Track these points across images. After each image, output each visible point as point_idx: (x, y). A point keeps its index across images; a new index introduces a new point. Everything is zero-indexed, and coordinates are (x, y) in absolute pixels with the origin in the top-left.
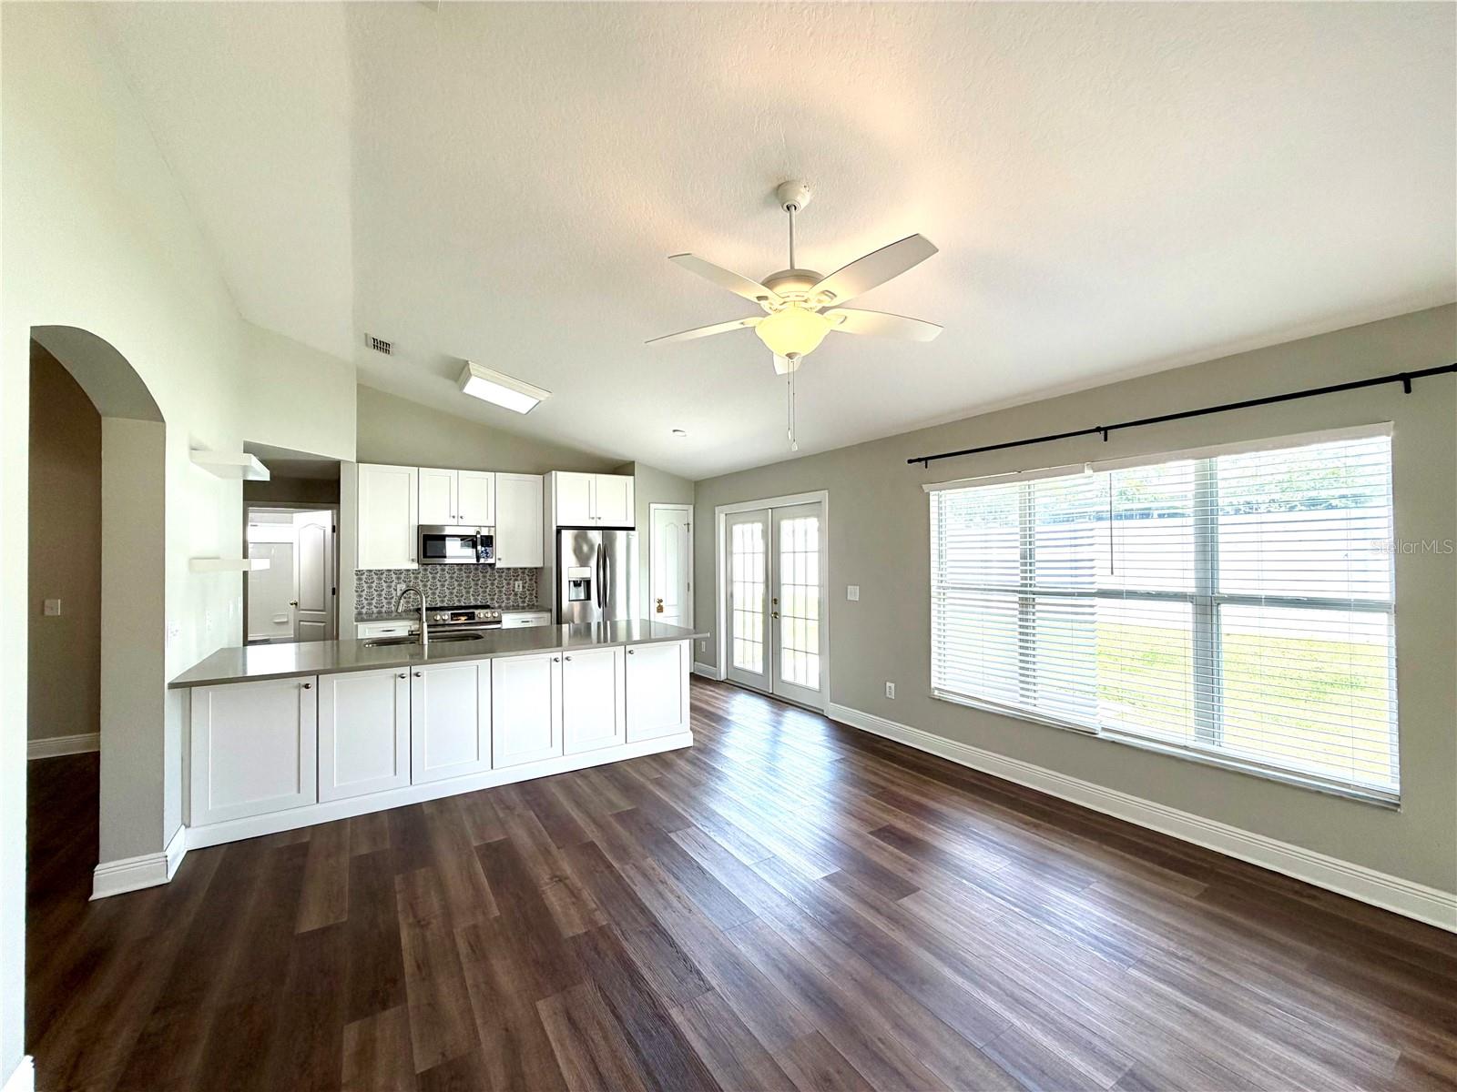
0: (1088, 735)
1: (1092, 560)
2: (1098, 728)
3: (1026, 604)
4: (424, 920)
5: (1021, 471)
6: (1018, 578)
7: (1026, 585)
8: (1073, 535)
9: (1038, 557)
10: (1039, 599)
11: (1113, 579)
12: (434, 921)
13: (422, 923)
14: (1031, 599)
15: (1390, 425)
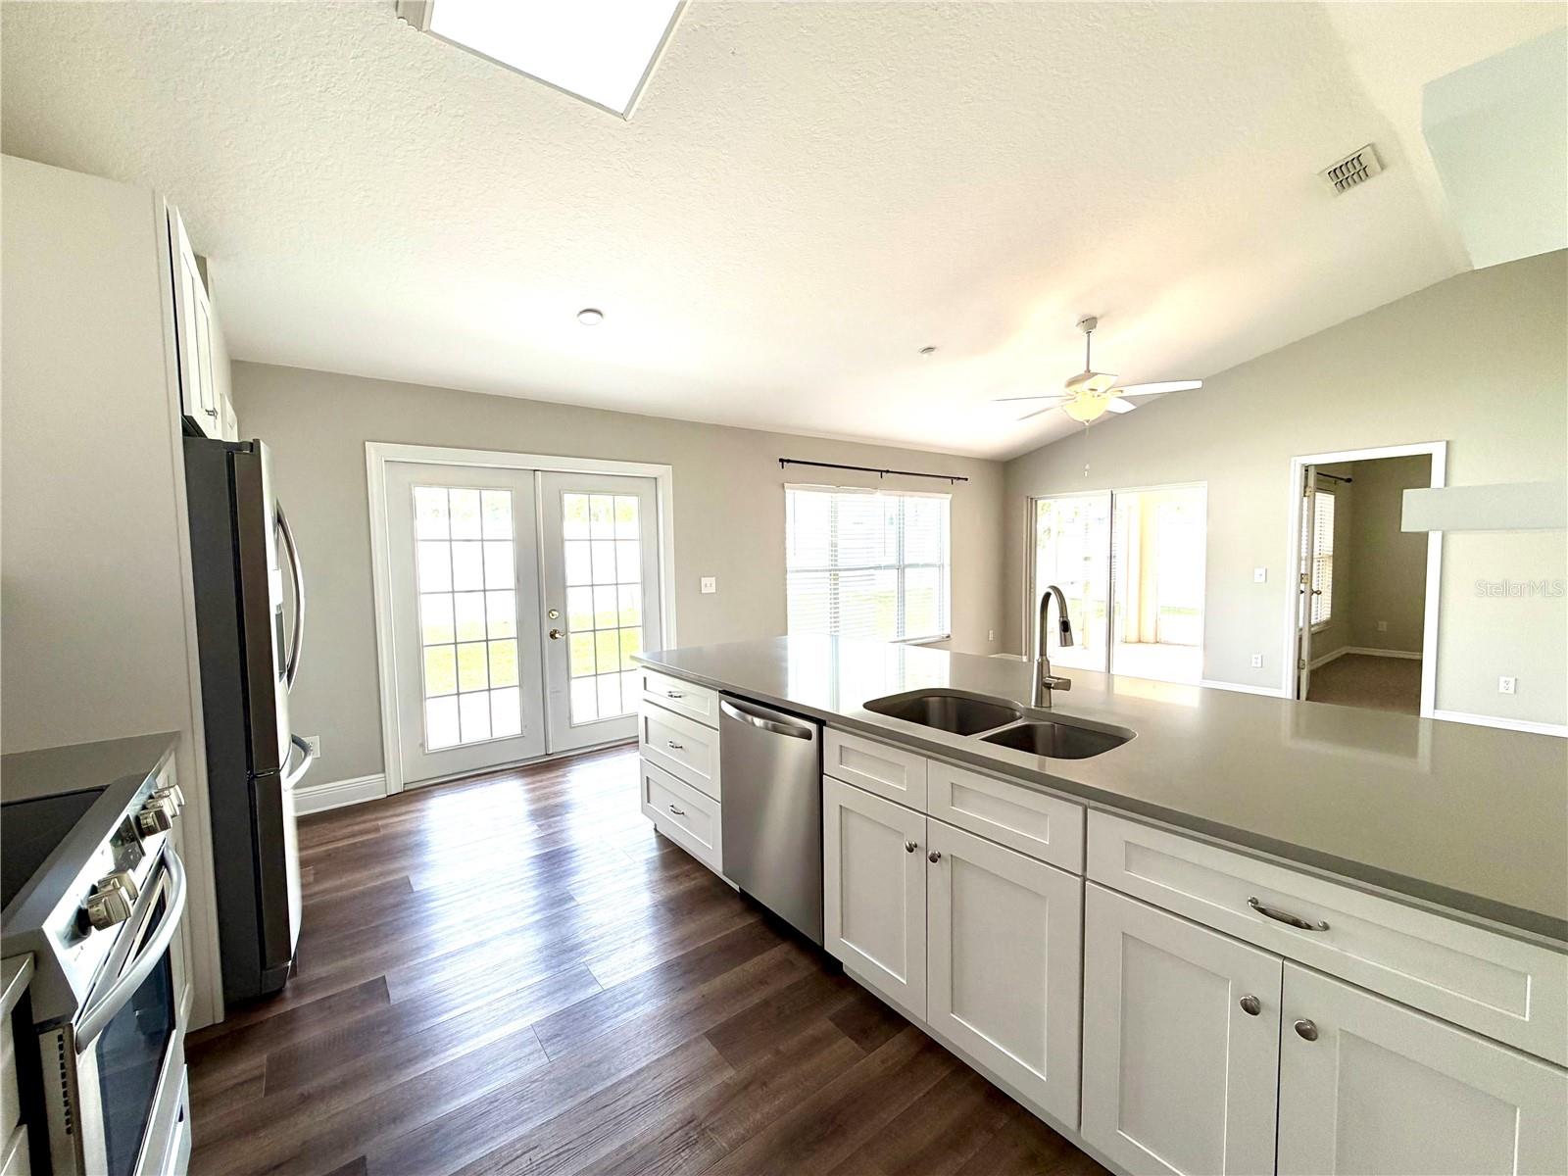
1: (874, 548)
3: (835, 578)
6: (829, 561)
7: (834, 565)
9: (839, 546)
14: (837, 575)
15: (950, 496)
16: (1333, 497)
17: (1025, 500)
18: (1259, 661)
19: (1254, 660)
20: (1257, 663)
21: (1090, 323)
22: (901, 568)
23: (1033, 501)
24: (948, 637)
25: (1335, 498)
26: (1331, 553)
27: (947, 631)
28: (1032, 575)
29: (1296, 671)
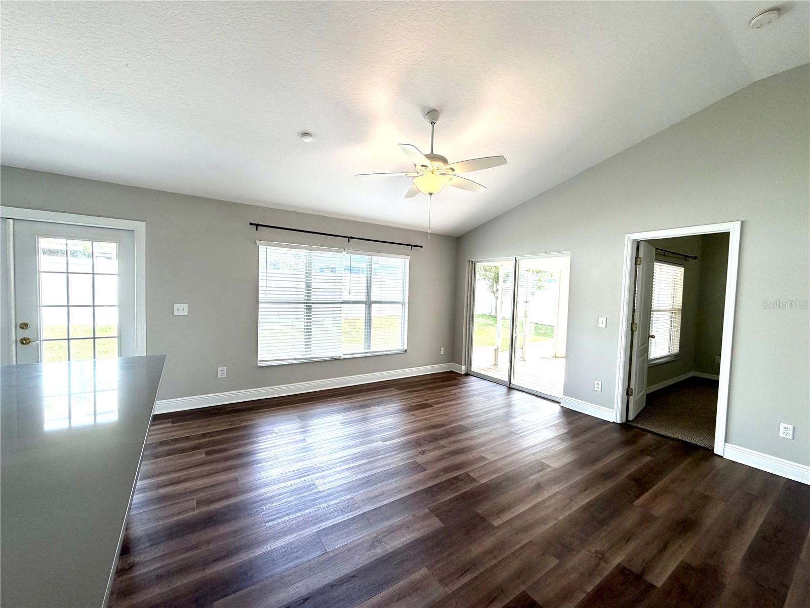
0: (338, 359)
1: (341, 289)
2: (341, 355)
3: (309, 308)
4: (596, 556)
5: (311, 246)
6: (303, 296)
7: (308, 300)
8: (334, 278)
9: (313, 287)
10: (314, 306)
11: (350, 296)
12: (593, 550)
13: (599, 556)
14: (311, 306)
15: (409, 257)
16: (683, 269)
17: (467, 263)
18: (600, 386)
19: (596, 386)
20: (598, 388)
21: (433, 115)
22: (369, 303)
23: (473, 264)
24: (406, 351)
25: (685, 270)
26: (681, 308)
27: (406, 347)
28: (471, 312)
29: (625, 396)
